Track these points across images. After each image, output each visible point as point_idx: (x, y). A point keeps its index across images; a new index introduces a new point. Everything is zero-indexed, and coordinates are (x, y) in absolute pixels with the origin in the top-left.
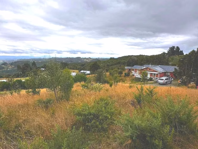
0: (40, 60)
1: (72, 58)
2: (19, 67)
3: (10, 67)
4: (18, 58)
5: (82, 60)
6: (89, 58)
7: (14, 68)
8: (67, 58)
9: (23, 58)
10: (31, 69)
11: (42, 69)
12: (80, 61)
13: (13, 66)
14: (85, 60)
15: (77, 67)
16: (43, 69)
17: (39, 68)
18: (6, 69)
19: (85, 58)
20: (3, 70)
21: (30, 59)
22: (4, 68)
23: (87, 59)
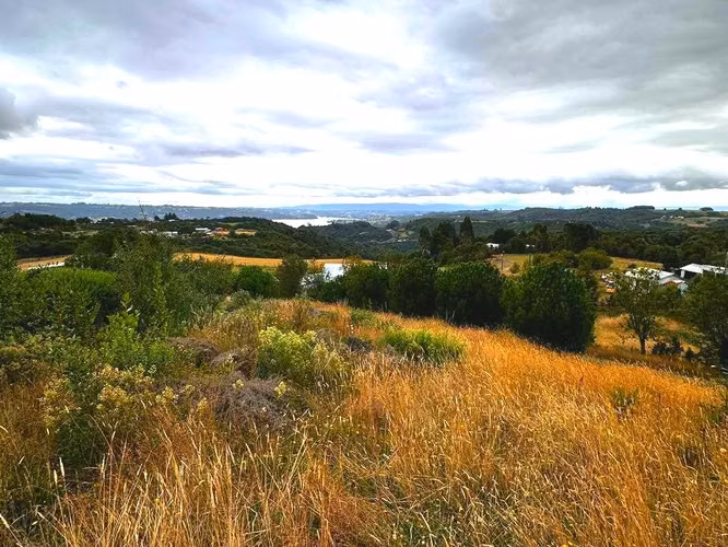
0: (486, 214)
1: (608, 209)
2: (424, 233)
3: (404, 235)
4: (426, 211)
5: (662, 219)
6: (704, 209)
7: (413, 237)
8: (588, 210)
9: (438, 211)
10: (456, 241)
11: (489, 244)
12: (647, 226)
13: (410, 233)
14: (679, 220)
15: (642, 249)
16: (494, 245)
17: (480, 239)
18: (393, 240)
19: (680, 212)
20: (388, 241)
21: (456, 214)
22: (390, 236)
23: (692, 215)
